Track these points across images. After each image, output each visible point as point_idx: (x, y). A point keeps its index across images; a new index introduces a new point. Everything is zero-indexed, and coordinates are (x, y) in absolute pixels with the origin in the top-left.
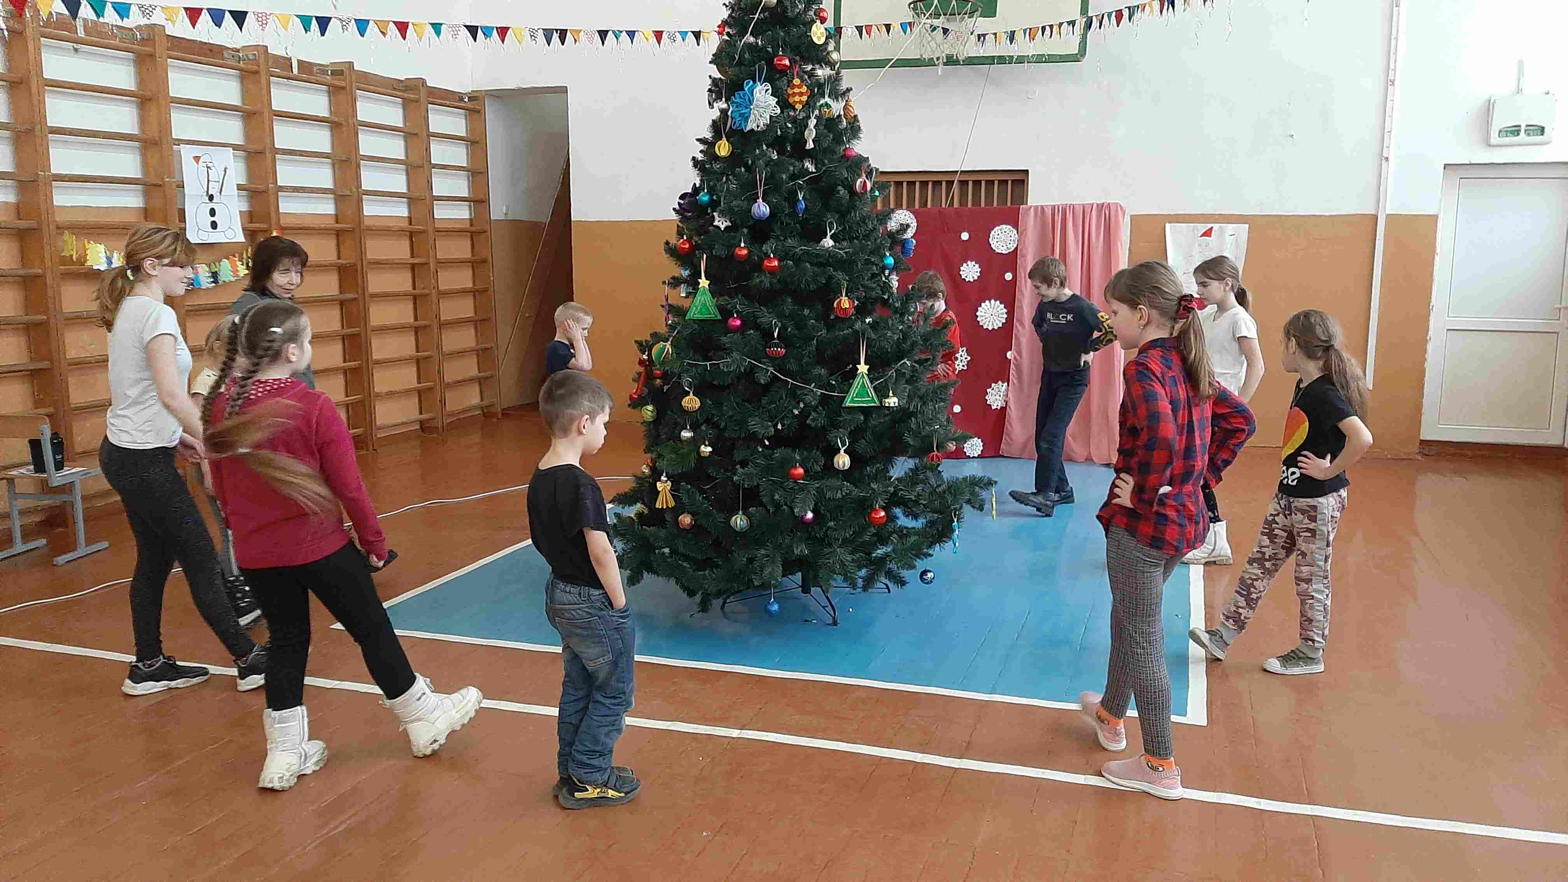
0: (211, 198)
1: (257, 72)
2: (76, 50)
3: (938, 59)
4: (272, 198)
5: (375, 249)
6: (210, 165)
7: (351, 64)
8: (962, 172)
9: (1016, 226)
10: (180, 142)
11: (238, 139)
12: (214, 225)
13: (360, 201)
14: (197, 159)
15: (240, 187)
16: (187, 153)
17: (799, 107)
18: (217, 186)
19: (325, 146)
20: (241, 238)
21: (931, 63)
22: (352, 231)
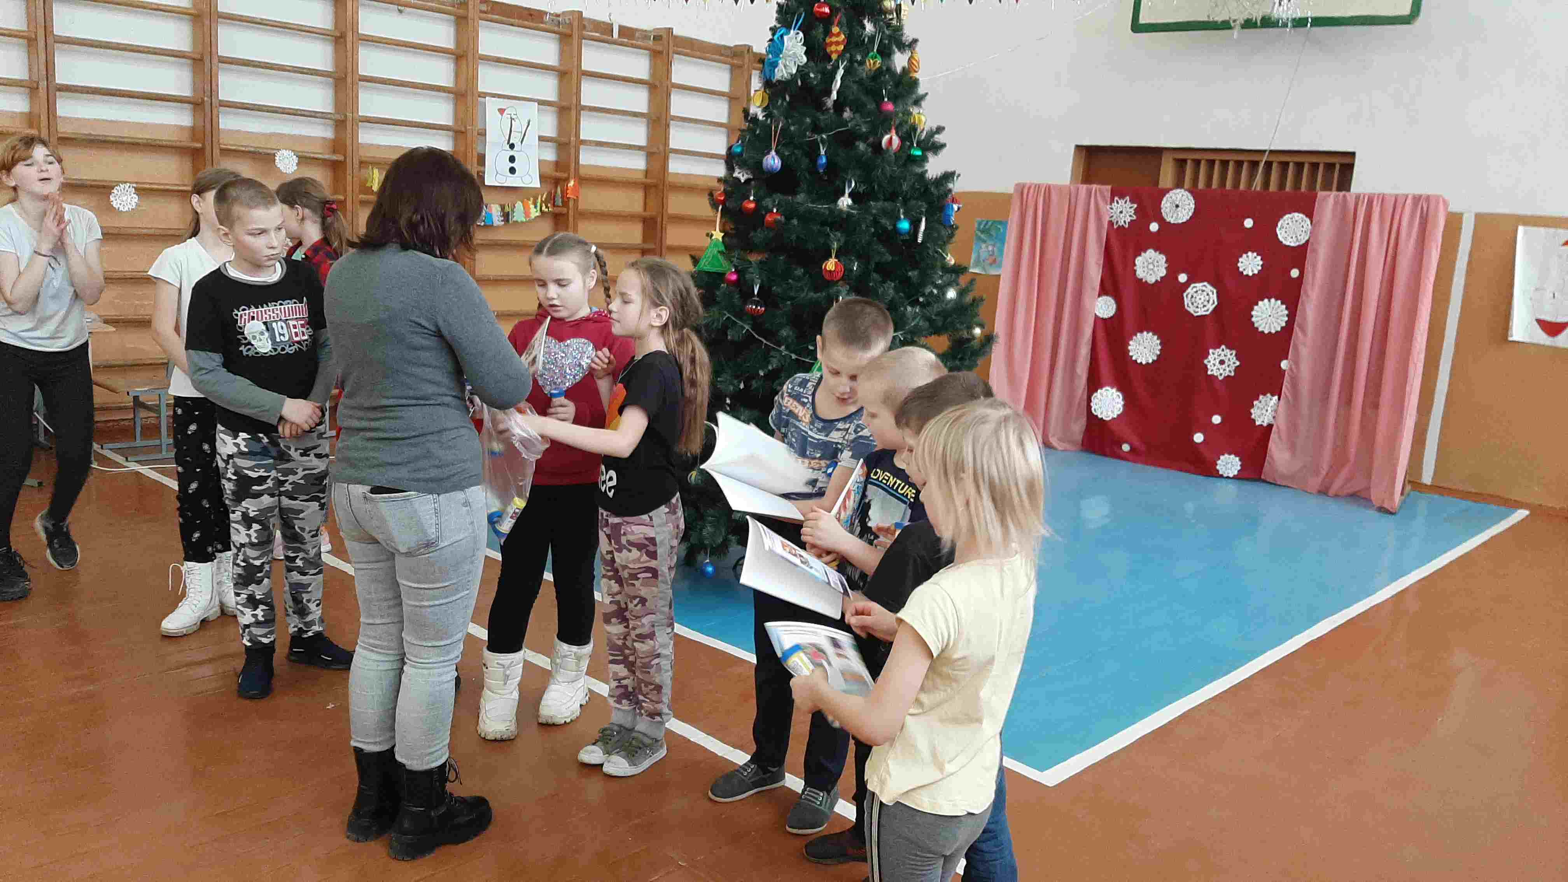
0: (512, 146)
1: (570, 36)
2: (400, 11)
3: (1235, 21)
4: (573, 151)
5: (676, 204)
6: (513, 117)
7: (669, 30)
9: (1310, 215)
10: (484, 95)
11: (552, 97)
12: (512, 170)
13: (666, 158)
14: (501, 111)
15: (541, 139)
16: (492, 106)
17: (834, 57)
18: (520, 136)
19: (643, 108)
20: (536, 184)
21: (1225, 25)
22: (656, 186)
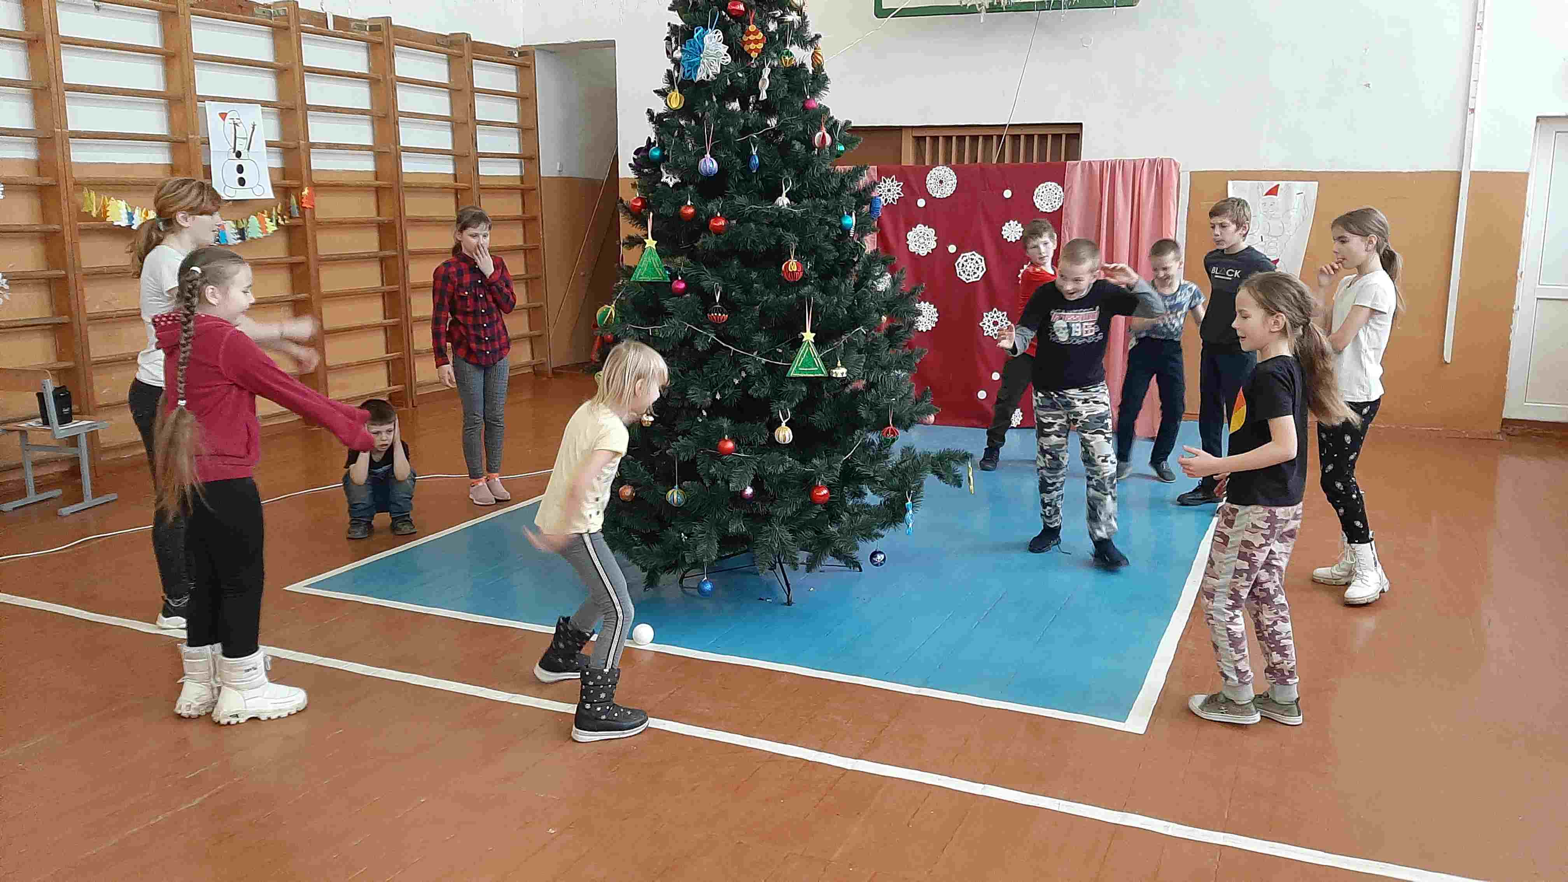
0: (239, 154)
1: (287, 29)
2: (98, 8)
3: (980, 6)
4: (303, 156)
5: (414, 207)
6: (237, 121)
7: (388, 20)
8: (1010, 125)
9: (1062, 183)
10: (203, 99)
11: (271, 97)
12: (242, 182)
13: (399, 157)
14: (223, 116)
15: (269, 144)
16: (212, 110)
17: (754, 55)
18: (245, 143)
19: (365, 104)
20: (269, 194)
21: (972, 10)
22: (390, 189)
